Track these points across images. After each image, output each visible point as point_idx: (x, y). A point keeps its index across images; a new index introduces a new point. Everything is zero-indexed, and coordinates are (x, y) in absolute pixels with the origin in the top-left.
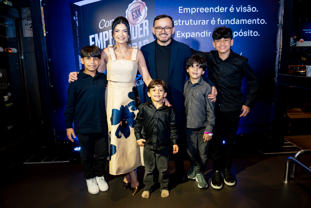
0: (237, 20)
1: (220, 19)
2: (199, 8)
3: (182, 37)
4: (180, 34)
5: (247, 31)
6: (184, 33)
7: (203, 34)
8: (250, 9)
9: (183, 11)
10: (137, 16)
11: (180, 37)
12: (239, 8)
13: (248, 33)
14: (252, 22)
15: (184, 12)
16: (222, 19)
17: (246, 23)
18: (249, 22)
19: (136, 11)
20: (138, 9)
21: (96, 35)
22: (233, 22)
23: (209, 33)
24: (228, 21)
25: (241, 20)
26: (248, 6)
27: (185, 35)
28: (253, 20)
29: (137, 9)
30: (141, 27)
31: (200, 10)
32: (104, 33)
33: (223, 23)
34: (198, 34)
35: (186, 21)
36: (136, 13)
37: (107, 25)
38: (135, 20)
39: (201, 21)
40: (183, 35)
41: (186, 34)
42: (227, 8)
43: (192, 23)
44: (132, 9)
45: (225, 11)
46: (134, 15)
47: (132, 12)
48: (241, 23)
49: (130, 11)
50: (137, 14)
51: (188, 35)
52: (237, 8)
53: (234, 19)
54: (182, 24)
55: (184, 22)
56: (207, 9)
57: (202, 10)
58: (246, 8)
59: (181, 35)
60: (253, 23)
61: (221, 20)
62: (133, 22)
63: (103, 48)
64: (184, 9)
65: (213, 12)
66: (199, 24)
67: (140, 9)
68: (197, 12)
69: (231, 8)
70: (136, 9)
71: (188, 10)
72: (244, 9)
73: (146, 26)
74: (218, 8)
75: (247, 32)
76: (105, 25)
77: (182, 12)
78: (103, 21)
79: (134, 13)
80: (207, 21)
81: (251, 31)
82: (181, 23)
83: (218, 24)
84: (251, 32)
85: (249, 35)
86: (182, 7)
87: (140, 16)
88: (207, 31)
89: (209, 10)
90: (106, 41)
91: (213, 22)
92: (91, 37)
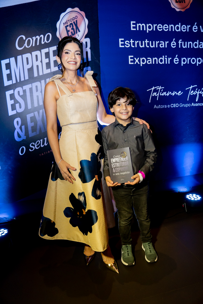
0: (200, 43)
1: (181, 40)
2: (156, 25)
3: (135, 63)
4: (132, 60)
6: (138, 58)
7: (161, 61)
9: (136, 27)
10: (73, 33)
11: (133, 63)
15: (138, 29)
16: (184, 40)
19: (71, 24)
20: (74, 22)
21: (12, 60)
22: (196, 45)
23: (169, 59)
24: (190, 44)
27: (139, 61)
29: (73, 21)
31: (158, 27)
32: (25, 56)
33: (184, 45)
34: (155, 60)
35: (140, 42)
36: (72, 27)
37: (28, 44)
39: (158, 42)
40: (137, 61)
41: (141, 59)
43: (148, 44)
44: (66, 21)
46: (69, 31)
47: (66, 25)
49: (62, 24)
50: (73, 29)
51: (143, 61)
53: (198, 41)
54: (135, 46)
55: (138, 44)
56: (166, 26)
57: (160, 27)
59: (134, 61)
61: (183, 42)
64: (138, 25)
65: (173, 30)
66: (157, 47)
67: (78, 21)
68: (154, 30)
69: (194, 26)
70: (72, 22)
71: (143, 26)
73: (87, 46)
74: (179, 26)
76: (26, 44)
77: (135, 29)
78: (22, 38)
79: (69, 27)
80: (166, 43)
82: (134, 44)
83: (180, 47)
86: (135, 22)
87: (78, 33)
88: (166, 56)
89: (169, 29)
90: (28, 69)
91: (173, 44)
92: (4, 62)
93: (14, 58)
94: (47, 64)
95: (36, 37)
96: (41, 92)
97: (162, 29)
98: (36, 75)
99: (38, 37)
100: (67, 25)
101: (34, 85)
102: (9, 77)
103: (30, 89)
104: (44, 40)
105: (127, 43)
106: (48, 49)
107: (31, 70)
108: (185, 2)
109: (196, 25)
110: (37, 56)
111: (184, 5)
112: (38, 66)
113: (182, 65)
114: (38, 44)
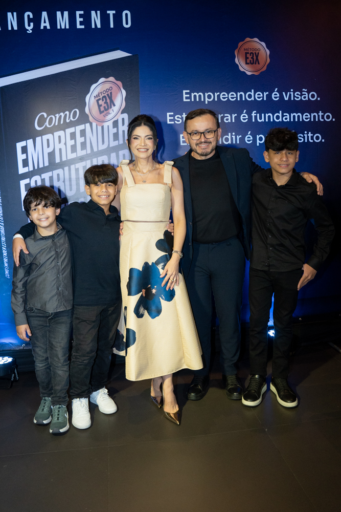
0: (285, 114)
1: (255, 112)
2: (219, 93)
5: (303, 134)
7: (227, 140)
8: (305, 96)
9: (190, 98)
10: (106, 108)
12: (289, 93)
13: (304, 137)
14: (310, 118)
15: (193, 100)
16: (260, 112)
17: (301, 120)
18: (306, 117)
19: (104, 97)
20: (108, 95)
21: (30, 142)
22: (278, 117)
23: (238, 137)
24: (269, 117)
25: (292, 115)
26: (303, 90)
28: (312, 115)
29: (107, 93)
30: (114, 128)
31: (221, 96)
32: (45, 137)
33: (260, 119)
36: (104, 101)
37: (50, 122)
38: (104, 114)
39: (222, 115)
42: (267, 93)
44: (97, 94)
45: (265, 99)
46: (101, 105)
47: (97, 99)
48: (292, 120)
49: (93, 97)
50: (106, 103)
52: (284, 93)
53: (280, 112)
56: (232, 95)
57: (224, 96)
58: (300, 94)
60: (312, 120)
61: (258, 115)
62: (101, 117)
63: (42, 166)
64: (193, 95)
65: (244, 99)
67: (112, 93)
68: (216, 100)
69: (274, 93)
70: (106, 95)
71: (200, 96)
72: (296, 96)
73: (123, 124)
74: (252, 94)
75: (302, 136)
76: (47, 123)
77: (189, 100)
78: (43, 115)
79: (101, 100)
80: (233, 116)
81: (310, 133)
83: (253, 121)
84: (310, 135)
85: (306, 141)
86: (188, 91)
87: (113, 108)
88: (234, 134)
89: (237, 97)
90: (48, 153)
91: (244, 118)
92: (19, 145)
93: (32, 140)
94: (72, 146)
95: (60, 114)
96: (64, 181)
97: (226, 99)
98: (58, 160)
99: (62, 114)
100: (99, 98)
101: (55, 172)
102: (25, 163)
103: (50, 177)
104: (69, 117)
105: (178, 117)
106: (74, 128)
107: (51, 155)
108: (259, 63)
109: (277, 91)
110: (60, 137)
111: (258, 66)
112: (60, 150)
113: (258, 145)
114: (62, 123)
